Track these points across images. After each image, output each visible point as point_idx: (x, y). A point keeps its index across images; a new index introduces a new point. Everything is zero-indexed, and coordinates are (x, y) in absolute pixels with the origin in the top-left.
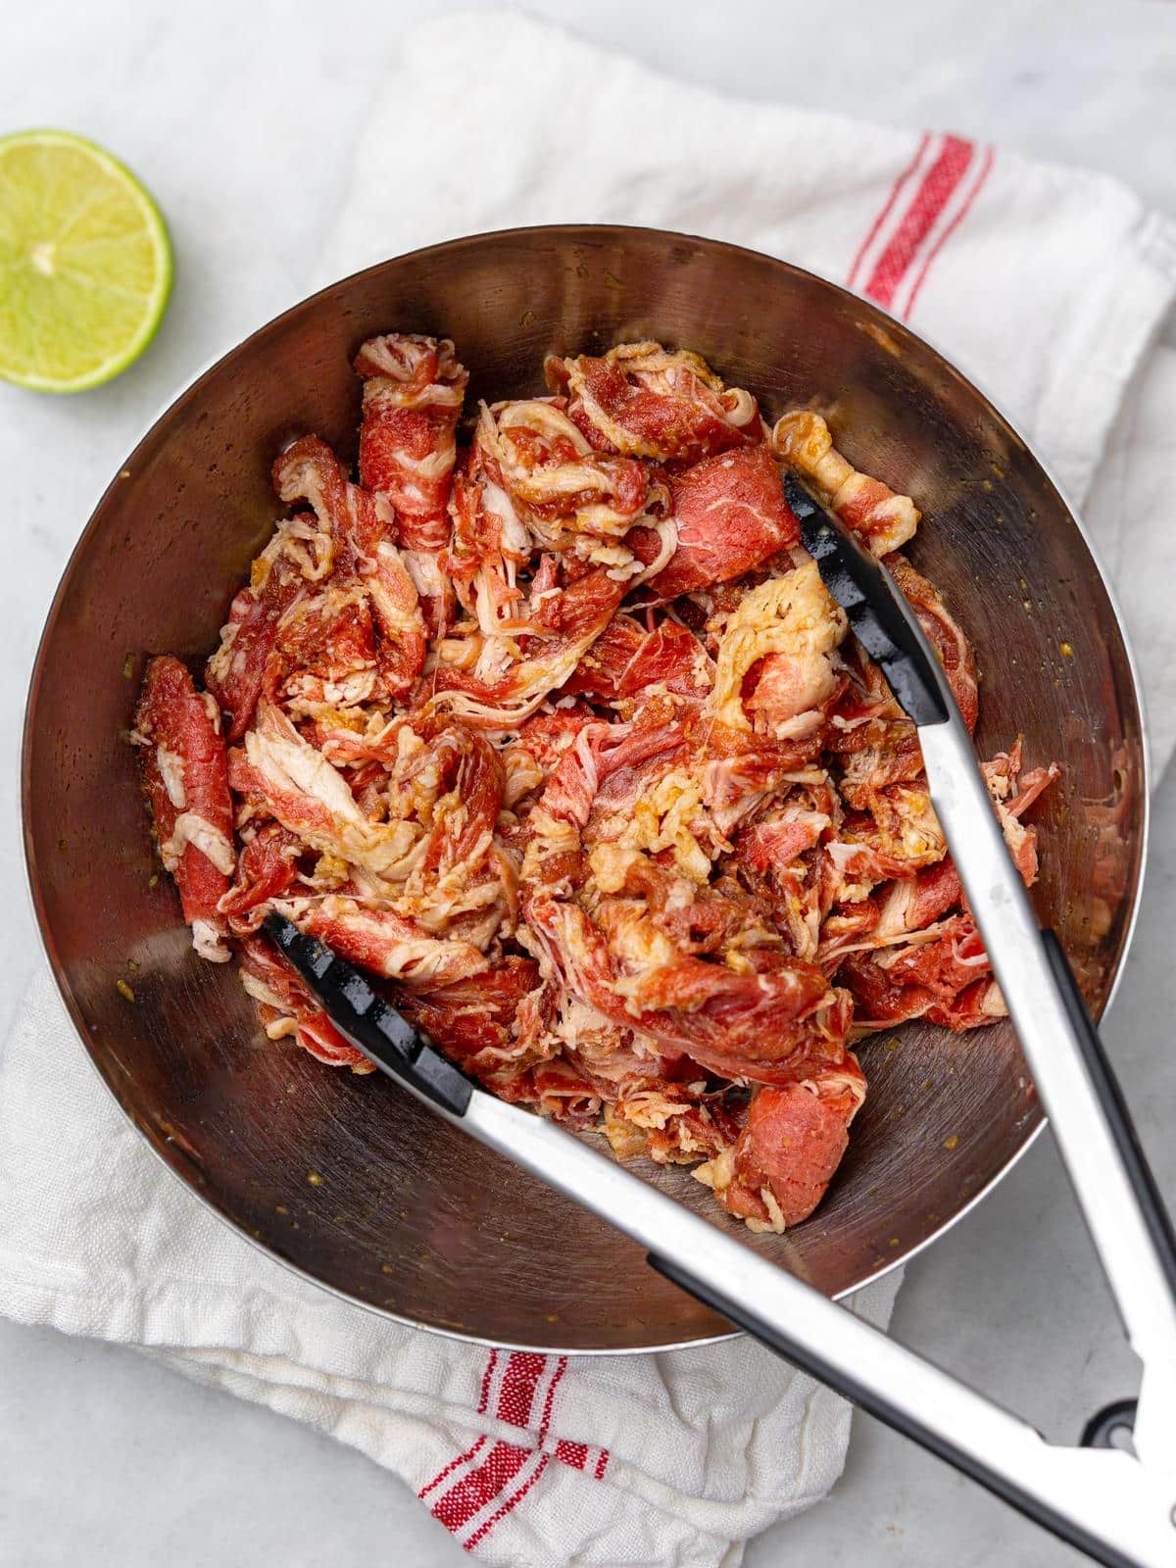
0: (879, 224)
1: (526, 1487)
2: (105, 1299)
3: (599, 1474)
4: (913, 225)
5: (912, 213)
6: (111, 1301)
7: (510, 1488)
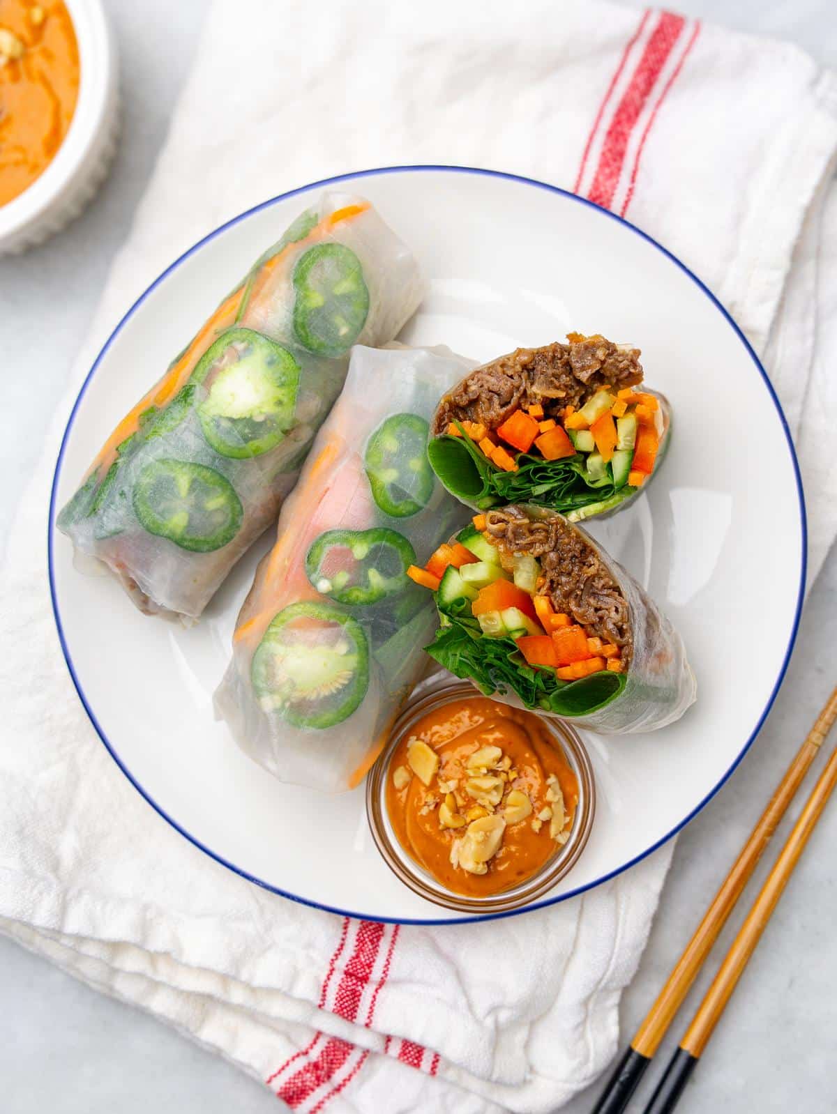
0: (615, 81)
1: (350, 1076)
2: (35, 892)
3: (433, 1071)
4: (641, 81)
5: (639, 71)
6: (41, 893)
7: (338, 1076)
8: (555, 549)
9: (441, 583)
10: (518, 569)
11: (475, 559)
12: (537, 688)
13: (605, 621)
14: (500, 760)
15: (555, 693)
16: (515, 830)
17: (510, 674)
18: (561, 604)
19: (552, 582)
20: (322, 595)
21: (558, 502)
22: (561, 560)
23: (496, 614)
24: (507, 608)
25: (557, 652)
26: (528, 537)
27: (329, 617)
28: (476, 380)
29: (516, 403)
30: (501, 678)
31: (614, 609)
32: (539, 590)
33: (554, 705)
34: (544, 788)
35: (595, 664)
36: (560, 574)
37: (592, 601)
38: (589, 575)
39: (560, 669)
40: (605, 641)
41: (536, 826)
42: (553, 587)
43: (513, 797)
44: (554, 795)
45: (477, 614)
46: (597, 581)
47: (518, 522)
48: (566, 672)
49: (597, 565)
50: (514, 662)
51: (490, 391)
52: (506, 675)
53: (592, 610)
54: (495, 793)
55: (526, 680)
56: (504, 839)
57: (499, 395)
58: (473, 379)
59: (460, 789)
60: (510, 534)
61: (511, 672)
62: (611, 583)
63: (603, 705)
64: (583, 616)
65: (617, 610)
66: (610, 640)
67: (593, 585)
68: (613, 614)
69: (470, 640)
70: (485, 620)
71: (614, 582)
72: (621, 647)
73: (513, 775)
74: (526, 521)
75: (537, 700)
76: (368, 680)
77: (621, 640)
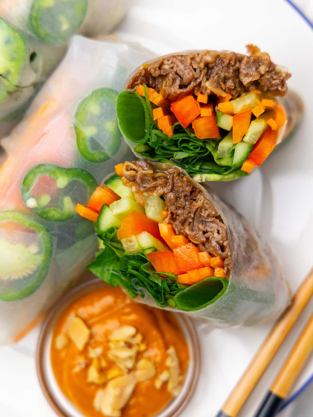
8: (172, 190)
9: (99, 217)
10: (147, 205)
11: (118, 198)
12: (164, 290)
13: (211, 241)
14: (134, 336)
15: (178, 294)
16: (143, 386)
17: (146, 281)
18: (180, 230)
19: (172, 214)
20: (29, 209)
21: (190, 166)
22: (177, 198)
23: (133, 238)
24: (141, 232)
25: (177, 263)
26: (151, 183)
27: (30, 225)
28: (170, 61)
29: (192, 88)
30: (139, 285)
31: (216, 231)
32: (164, 219)
33: (177, 303)
34: (165, 356)
35: (206, 271)
36: (178, 208)
37: (201, 227)
38: (197, 207)
39: (179, 276)
40: (211, 255)
41: (158, 384)
42: (173, 217)
43: (142, 363)
44: (171, 362)
45: (121, 239)
46: (203, 212)
47: (144, 172)
48: (184, 278)
49: (202, 201)
50: (146, 271)
51: (176, 73)
52: (142, 282)
53: (201, 233)
54: (129, 360)
55: (156, 284)
56: (135, 393)
57: (181, 78)
58: (168, 60)
59: (104, 355)
60: (138, 180)
61: (146, 279)
62: (213, 213)
63: (212, 302)
64: (194, 237)
65: (218, 232)
66: (215, 254)
67: (201, 216)
68: (216, 234)
69: (118, 259)
70: (126, 242)
71: (216, 212)
72: (223, 259)
73: (143, 347)
74: (151, 172)
75: (166, 300)
76: (46, 274)
77: (222, 253)
